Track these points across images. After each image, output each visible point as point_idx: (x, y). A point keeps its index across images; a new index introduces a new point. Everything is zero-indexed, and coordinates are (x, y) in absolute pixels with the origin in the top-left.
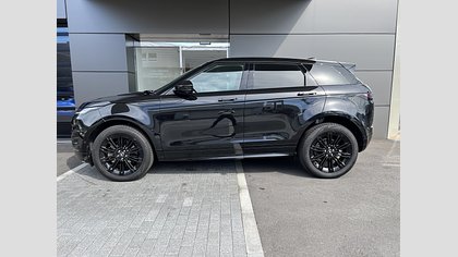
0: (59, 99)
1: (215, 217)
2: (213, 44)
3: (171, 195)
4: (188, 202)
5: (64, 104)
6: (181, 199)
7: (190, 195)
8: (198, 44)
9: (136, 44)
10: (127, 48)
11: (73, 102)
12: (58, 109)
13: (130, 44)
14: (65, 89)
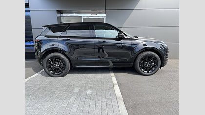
0: (26, 41)
1: (103, 100)
2: (98, 15)
3: (81, 88)
4: (89, 92)
5: (29, 44)
6: (86, 90)
7: (90, 88)
8: (90, 15)
9: (62, 15)
10: (58, 17)
11: (33, 42)
12: (26, 46)
13: (59, 15)
14: (29, 37)
